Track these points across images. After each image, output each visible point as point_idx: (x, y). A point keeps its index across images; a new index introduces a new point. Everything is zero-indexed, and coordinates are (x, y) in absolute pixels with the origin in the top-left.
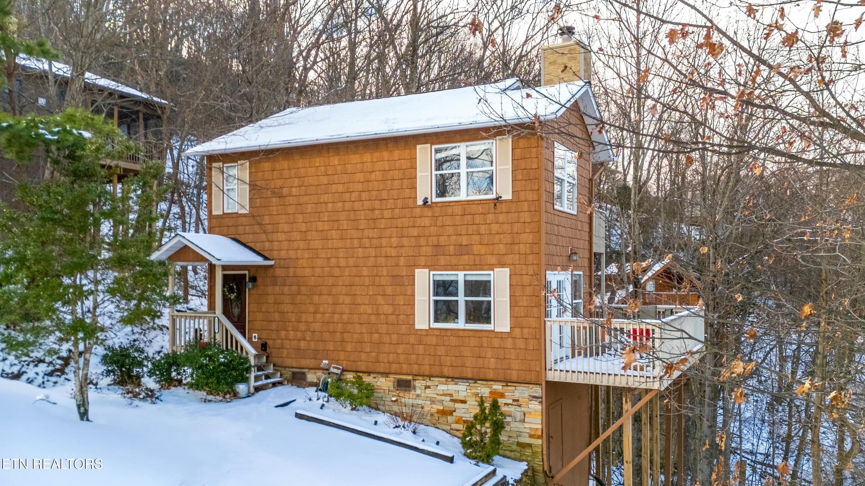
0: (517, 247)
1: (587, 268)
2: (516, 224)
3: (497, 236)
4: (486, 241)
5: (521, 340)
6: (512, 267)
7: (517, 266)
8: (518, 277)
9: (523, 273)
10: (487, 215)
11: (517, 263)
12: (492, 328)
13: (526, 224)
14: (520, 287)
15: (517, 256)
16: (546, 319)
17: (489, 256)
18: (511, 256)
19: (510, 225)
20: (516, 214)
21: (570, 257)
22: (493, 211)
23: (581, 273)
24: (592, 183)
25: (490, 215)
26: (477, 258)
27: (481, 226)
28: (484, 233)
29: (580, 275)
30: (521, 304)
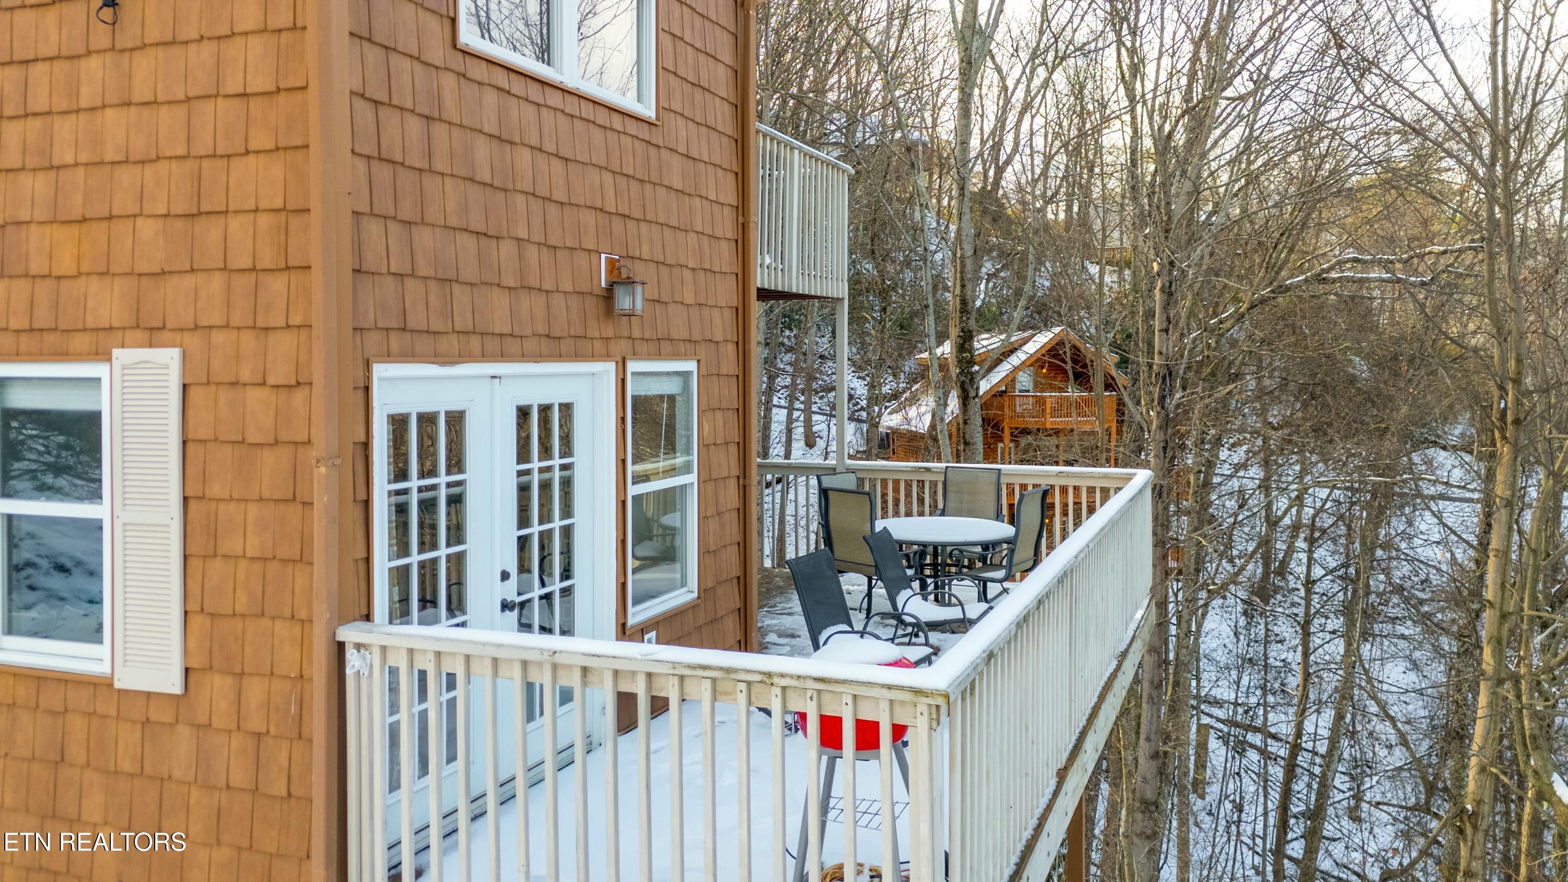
0: (211, 232)
1: (731, 349)
2: (208, 106)
3: (127, 176)
4: (76, 206)
5: (237, 741)
6: (194, 341)
7: (219, 337)
8: (224, 395)
9: (246, 375)
10: (84, 64)
11: (217, 320)
12: (104, 669)
13: (256, 105)
14: (228, 449)
15: (217, 282)
16: (349, 634)
17: (94, 284)
18: (189, 281)
19: (181, 110)
20: (208, 49)
21: (608, 296)
22: (105, 42)
23: (690, 366)
24: (747, 16)
25: (94, 64)
26: (44, 290)
27: (58, 121)
28: (69, 159)
29: (685, 375)
30: (233, 545)
